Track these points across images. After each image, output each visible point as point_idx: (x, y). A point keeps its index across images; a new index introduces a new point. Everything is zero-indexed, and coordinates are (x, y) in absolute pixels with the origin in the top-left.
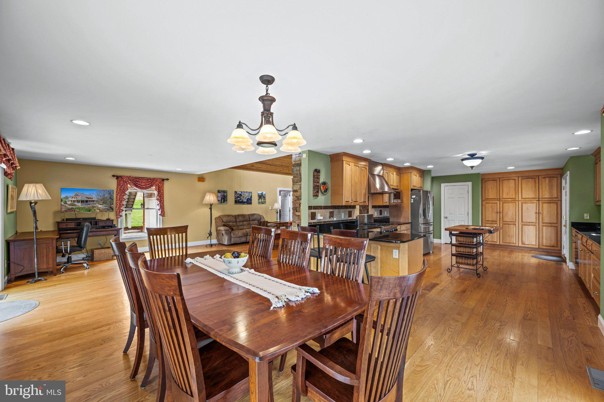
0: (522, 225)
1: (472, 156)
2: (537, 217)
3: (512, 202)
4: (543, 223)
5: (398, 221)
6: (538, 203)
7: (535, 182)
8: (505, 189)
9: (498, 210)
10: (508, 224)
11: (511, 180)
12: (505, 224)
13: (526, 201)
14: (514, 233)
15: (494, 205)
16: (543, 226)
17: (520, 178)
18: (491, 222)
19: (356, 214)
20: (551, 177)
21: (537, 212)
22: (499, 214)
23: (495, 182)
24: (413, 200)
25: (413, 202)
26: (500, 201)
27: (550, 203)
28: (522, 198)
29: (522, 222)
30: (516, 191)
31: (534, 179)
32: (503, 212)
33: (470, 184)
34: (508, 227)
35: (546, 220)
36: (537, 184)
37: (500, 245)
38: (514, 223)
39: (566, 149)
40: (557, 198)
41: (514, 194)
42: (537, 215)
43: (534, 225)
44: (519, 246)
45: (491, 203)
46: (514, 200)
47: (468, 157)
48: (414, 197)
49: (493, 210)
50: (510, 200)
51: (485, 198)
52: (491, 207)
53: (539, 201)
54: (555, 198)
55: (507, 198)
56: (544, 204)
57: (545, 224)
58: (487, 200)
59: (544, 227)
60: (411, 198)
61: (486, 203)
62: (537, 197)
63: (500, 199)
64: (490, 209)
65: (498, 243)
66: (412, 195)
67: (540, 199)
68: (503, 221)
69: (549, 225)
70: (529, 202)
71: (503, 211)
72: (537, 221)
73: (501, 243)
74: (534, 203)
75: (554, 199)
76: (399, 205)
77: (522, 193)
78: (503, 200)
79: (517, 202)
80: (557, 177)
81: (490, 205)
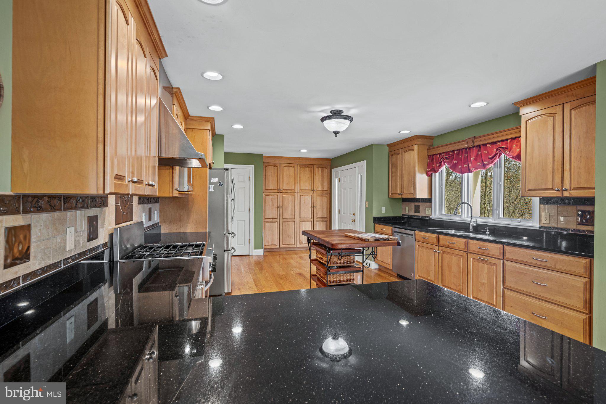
0: (301, 221)
1: (337, 114)
2: (313, 211)
3: (292, 194)
4: (317, 218)
5: (182, 231)
6: (313, 196)
7: (311, 172)
8: (285, 178)
9: (279, 205)
10: (288, 222)
11: (291, 167)
12: (285, 222)
13: (304, 192)
14: (293, 232)
15: (274, 197)
16: (317, 221)
17: (298, 166)
18: (271, 220)
19: (109, 224)
20: (323, 168)
21: (313, 206)
22: (279, 209)
23: (276, 168)
24: (213, 186)
25: (213, 190)
26: (280, 193)
27: (322, 196)
28: (300, 190)
29: (300, 218)
30: (296, 182)
31: (310, 168)
32: (283, 207)
33: (252, 167)
34: (288, 225)
35: (319, 215)
36: (313, 174)
37: (280, 248)
38: (293, 220)
39: (399, 132)
40: (327, 190)
41: (293, 184)
42: (313, 208)
43: (310, 221)
44: (297, 247)
45: (272, 195)
46: (293, 193)
47: (331, 114)
48: (215, 180)
49: (273, 205)
50: (289, 191)
51: (265, 189)
52: (271, 200)
53: (314, 193)
54: (326, 190)
55: (286, 190)
56: (318, 197)
57: (318, 220)
58: (267, 191)
59: (318, 223)
60: (210, 183)
61: (266, 195)
62: (313, 189)
63: (280, 190)
64: (271, 203)
65: (278, 247)
66: (211, 177)
67: (315, 192)
68: (283, 218)
69: (321, 219)
70: (306, 194)
71: (283, 205)
72: (313, 217)
73: (282, 246)
74: (309, 196)
75: (325, 192)
76: (184, 196)
77: (300, 184)
78: (284, 191)
79: (296, 194)
80: (327, 168)
81: (271, 197)
